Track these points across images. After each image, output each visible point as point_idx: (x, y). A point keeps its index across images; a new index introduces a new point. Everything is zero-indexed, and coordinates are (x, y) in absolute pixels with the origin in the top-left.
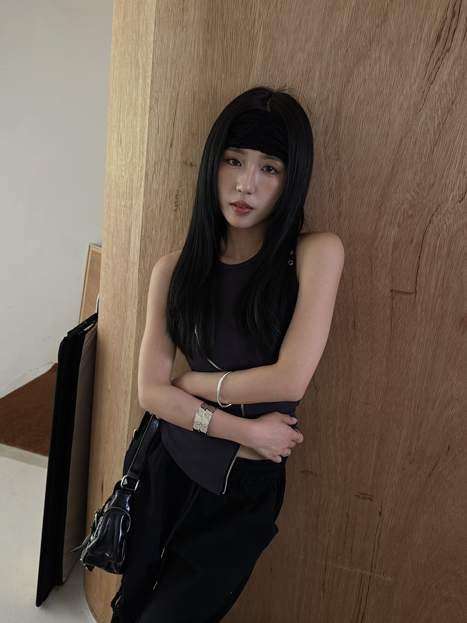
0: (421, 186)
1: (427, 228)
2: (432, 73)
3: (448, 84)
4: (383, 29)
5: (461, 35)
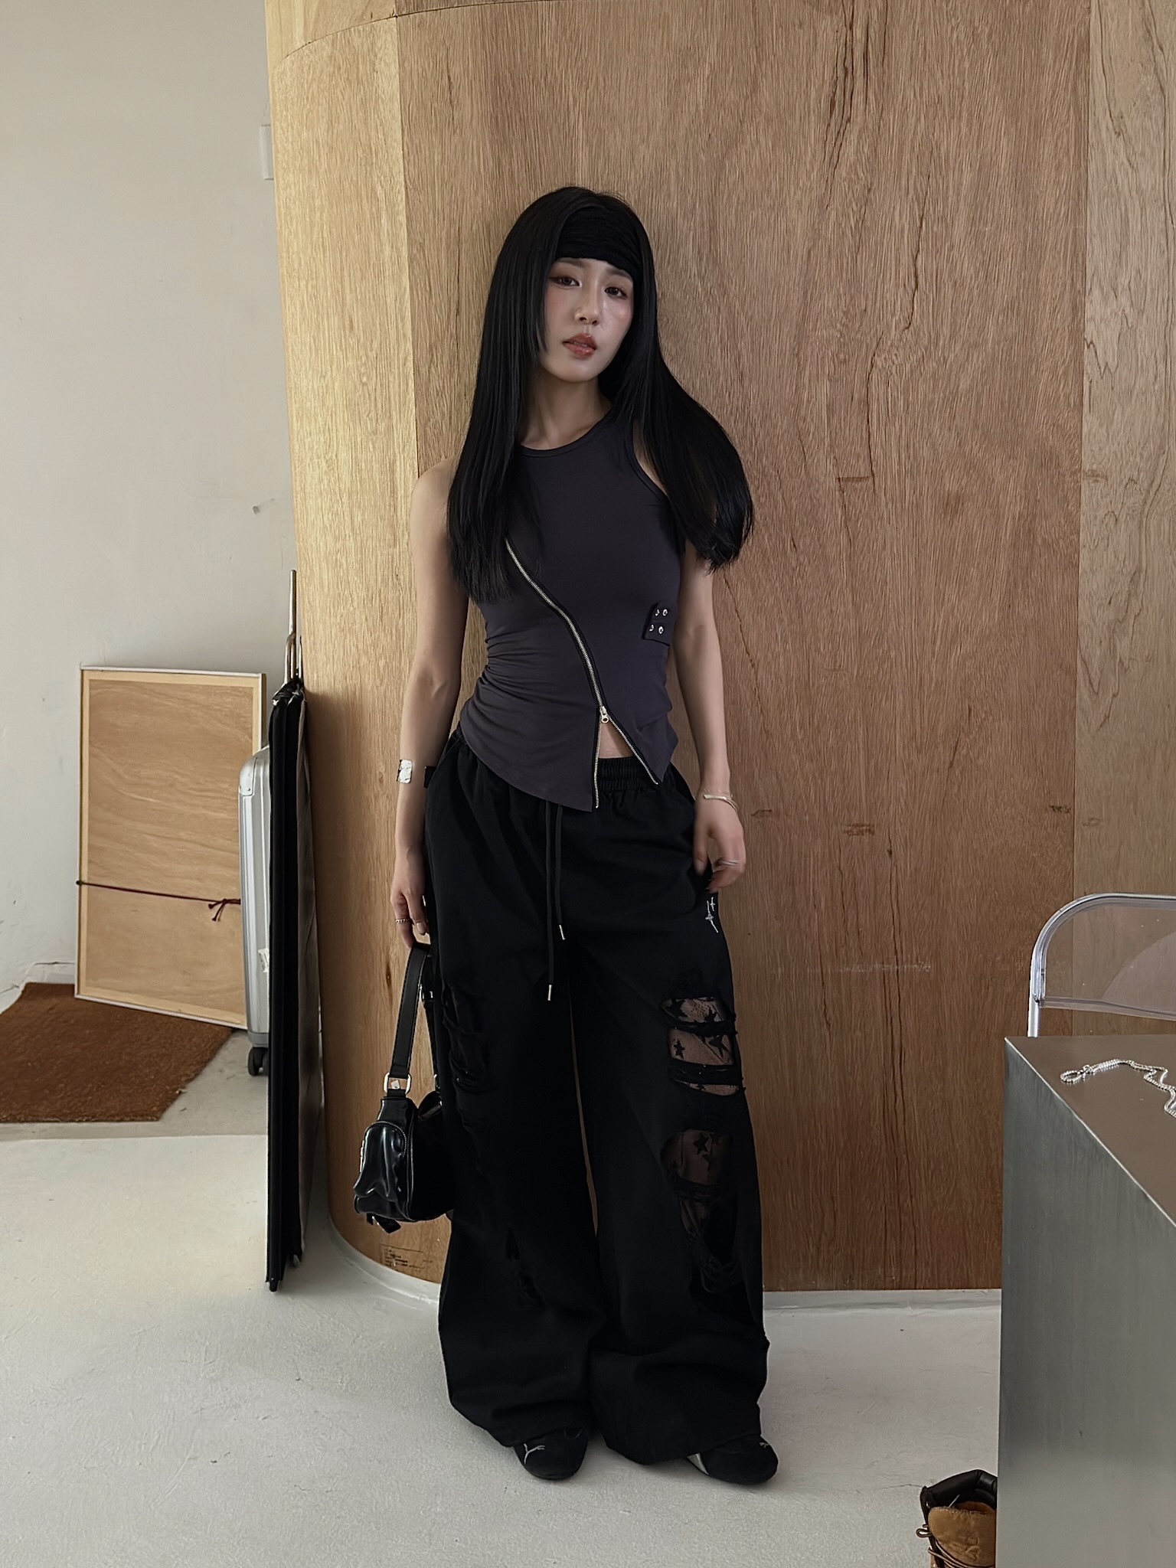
0: (849, 315)
1: (869, 375)
2: (833, 154)
3: (858, 165)
4: (754, 102)
5: (862, 98)
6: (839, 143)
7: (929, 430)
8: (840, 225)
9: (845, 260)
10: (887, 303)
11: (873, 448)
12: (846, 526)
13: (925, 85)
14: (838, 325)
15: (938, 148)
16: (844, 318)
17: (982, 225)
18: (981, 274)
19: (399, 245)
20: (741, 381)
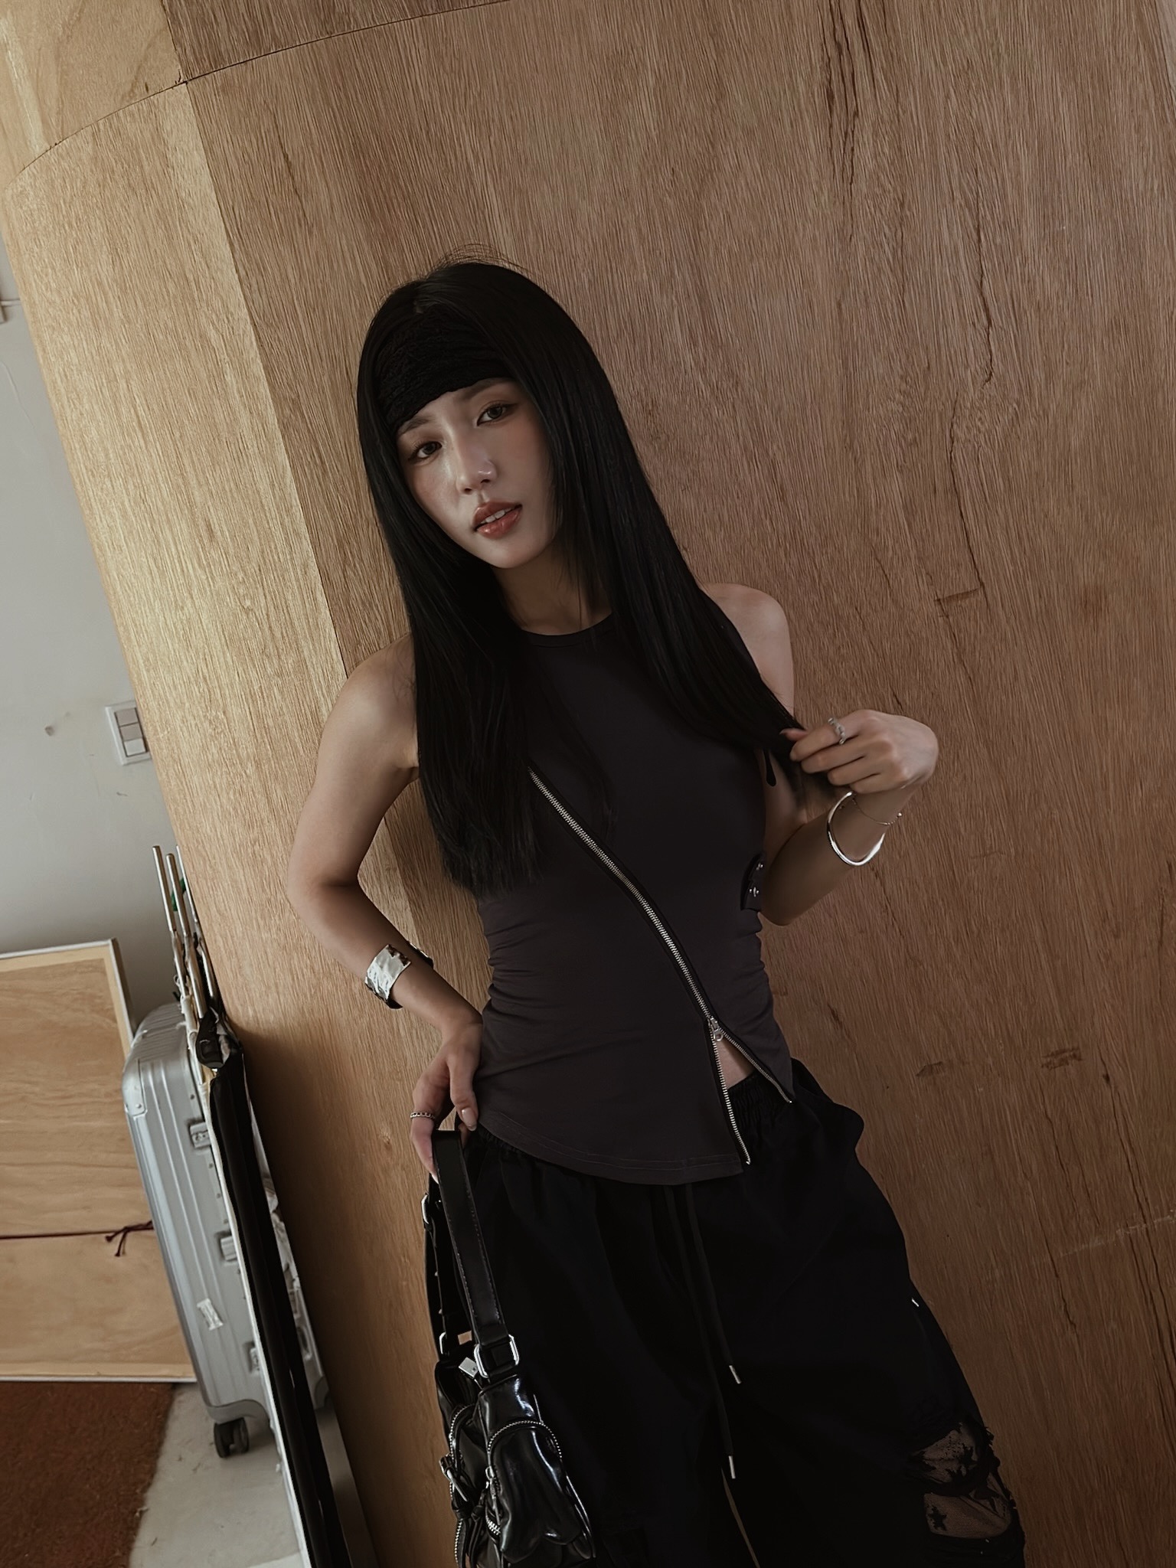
0: (908, 379)
1: (951, 453)
2: (844, 163)
3: (880, 174)
4: (724, 112)
5: (867, 80)
6: (850, 149)
7: (1043, 510)
8: (872, 260)
9: (889, 306)
10: (955, 352)
11: (974, 550)
12: (961, 661)
13: (948, 49)
14: (897, 396)
15: (981, 129)
16: (905, 385)
17: (1057, 223)
18: (1070, 289)
19: (261, 407)
20: (783, 498)
